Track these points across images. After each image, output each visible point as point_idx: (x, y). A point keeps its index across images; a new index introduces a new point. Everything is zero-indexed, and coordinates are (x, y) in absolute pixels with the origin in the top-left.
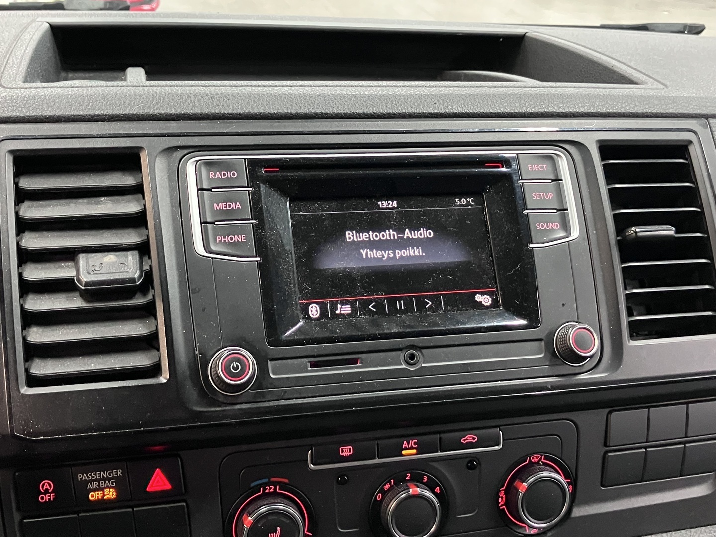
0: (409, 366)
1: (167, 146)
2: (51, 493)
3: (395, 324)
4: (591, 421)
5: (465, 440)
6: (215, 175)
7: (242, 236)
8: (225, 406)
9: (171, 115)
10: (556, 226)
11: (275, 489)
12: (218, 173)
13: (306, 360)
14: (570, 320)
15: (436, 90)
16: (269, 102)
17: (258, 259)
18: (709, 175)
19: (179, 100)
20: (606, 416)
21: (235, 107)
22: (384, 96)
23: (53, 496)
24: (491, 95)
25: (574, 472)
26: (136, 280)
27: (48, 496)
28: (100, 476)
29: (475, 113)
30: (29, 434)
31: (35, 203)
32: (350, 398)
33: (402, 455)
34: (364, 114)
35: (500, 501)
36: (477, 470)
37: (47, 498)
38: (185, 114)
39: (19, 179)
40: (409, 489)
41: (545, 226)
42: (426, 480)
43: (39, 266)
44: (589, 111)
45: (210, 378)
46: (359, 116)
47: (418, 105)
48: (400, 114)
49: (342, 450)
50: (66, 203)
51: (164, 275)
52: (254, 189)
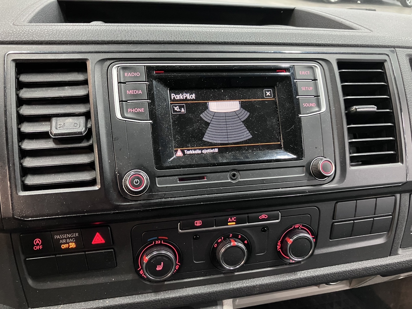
0: (232, 180)
1: (101, 59)
2: (40, 245)
3: (225, 158)
4: (326, 207)
5: (261, 217)
6: (128, 75)
7: (142, 109)
8: (132, 202)
9: (104, 41)
10: (313, 105)
11: (161, 242)
12: (129, 73)
13: (177, 177)
14: (319, 156)
15: (251, 30)
16: (159, 35)
17: (151, 121)
18: (395, 78)
19: (109, 33)
20: (334, 204)
21: (140, 37)
22: (222, 32)
23: (41, 247)
24: (281, 34)
25: (316, 233)
26: (83, 133)
27: (39, 247)
28: (67, 236)
29: (272, 43)
30: (22, 217)
31: (28, 89)
32: (200, 197)
33: (228, 225)
34: (211, 42)
35: (278, 247)
36: (267, 232)
37: (38, 248)
38: (112, 41)
39: (20, 76)
40: (231, 243)
41: (308, 105)
42: (240, 237)
43: (31, 124)
44: (332, 43)
45: (124, 187)
46: (208, 43)
47: (241, 38)
48: (231, 42)
49: (196, 222)
50: (46, 90)
51: (98, 131)
52: (149, 83)
